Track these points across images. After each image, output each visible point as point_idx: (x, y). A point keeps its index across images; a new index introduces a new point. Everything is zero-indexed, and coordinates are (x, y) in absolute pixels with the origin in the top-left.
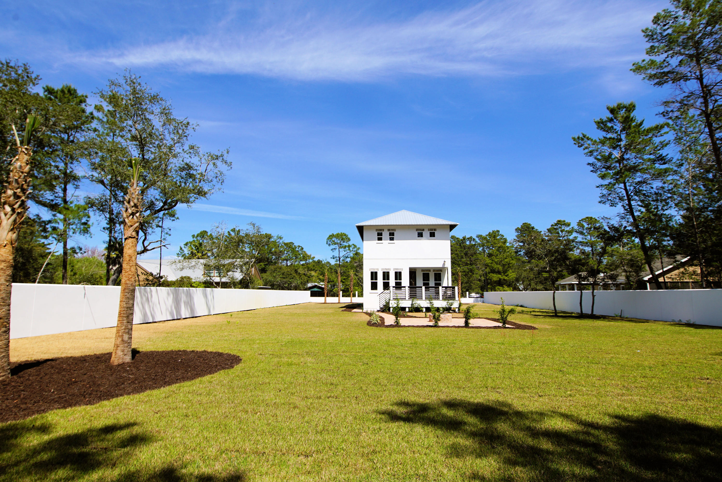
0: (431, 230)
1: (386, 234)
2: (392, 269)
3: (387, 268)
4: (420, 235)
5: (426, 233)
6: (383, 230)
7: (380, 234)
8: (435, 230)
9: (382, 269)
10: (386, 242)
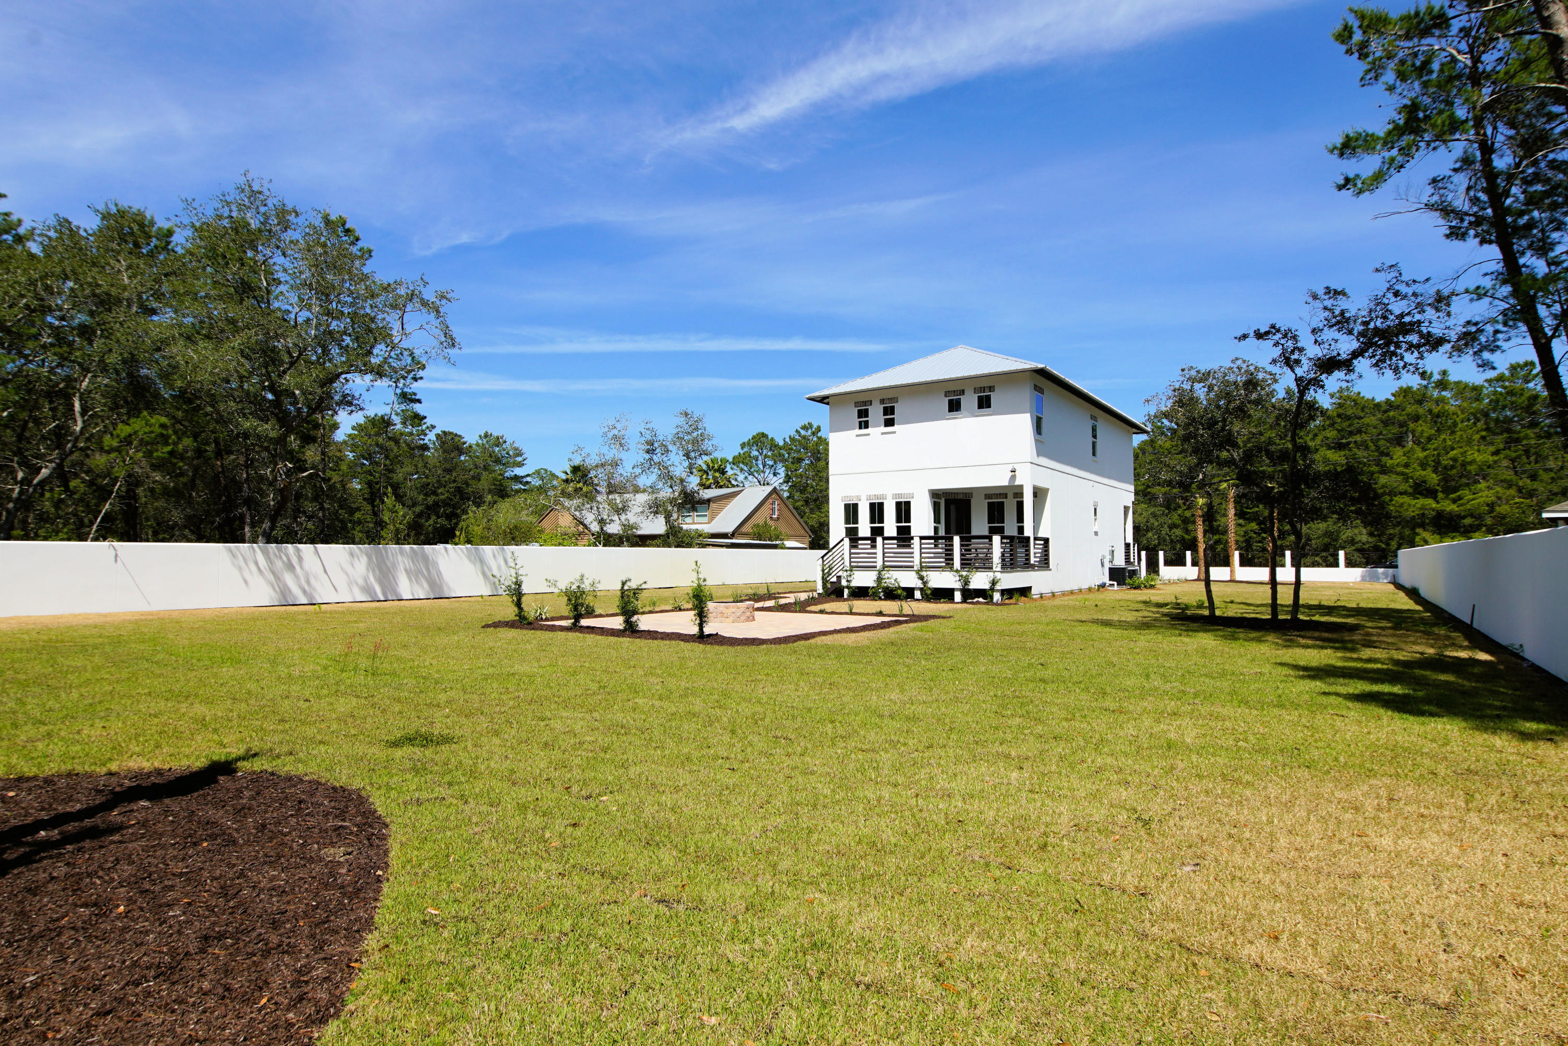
0: (983, 389)
1: (876, 412)
2: (889, 497)
3: (878, 493)
4: (954, 406)
5: (970, 400)
6: (871, 403)
7: (863, 413)
8: (991, 389)
9: (869, 497)
10: (876, 431)
